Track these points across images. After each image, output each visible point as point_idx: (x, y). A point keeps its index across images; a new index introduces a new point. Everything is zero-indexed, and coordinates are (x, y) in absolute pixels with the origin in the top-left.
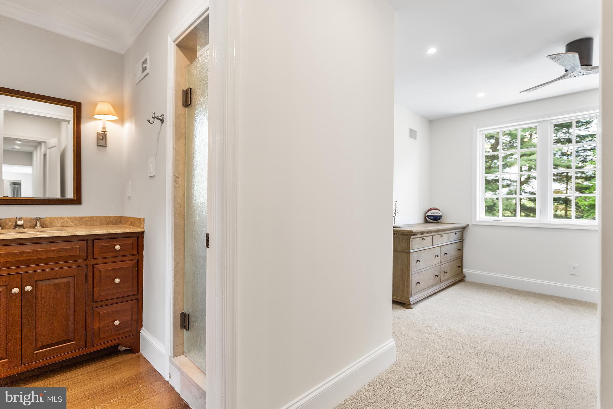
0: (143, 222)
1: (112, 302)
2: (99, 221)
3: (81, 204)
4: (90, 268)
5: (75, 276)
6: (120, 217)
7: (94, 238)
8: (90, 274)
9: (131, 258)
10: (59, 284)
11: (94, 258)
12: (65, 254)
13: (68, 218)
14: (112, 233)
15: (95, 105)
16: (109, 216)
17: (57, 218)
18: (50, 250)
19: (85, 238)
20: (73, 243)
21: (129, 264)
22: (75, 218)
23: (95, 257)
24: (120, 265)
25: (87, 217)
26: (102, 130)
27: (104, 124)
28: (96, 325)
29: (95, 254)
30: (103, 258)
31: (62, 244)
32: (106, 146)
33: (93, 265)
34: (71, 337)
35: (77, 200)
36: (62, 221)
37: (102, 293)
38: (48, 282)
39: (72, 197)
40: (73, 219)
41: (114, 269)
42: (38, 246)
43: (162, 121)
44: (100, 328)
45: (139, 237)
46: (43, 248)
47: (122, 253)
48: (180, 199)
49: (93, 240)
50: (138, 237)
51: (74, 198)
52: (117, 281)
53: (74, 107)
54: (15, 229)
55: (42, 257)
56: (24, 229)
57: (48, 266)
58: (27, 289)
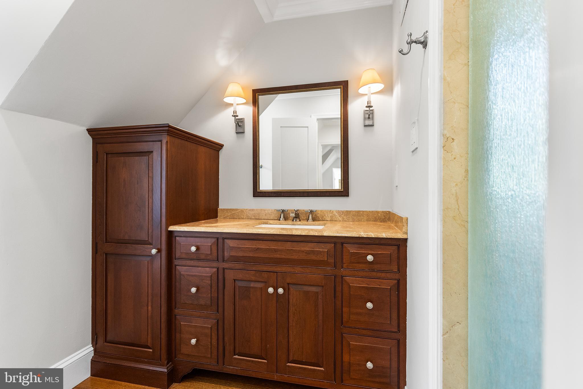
0: (405, 224)
1: (364, 332)
2: (366, 216)
3: (348, 196)
4: (339, 279)
5: (323, 286)
6: (389, 212)
7: (344, 241)
8: (339, 289)
9: (388, 275)
10: (308, 292)
11: (343, 268)
12: (313, 257)
13: (336, 212)
14: (363, 236)
16: (377, 211)
17: (327, 212)
18: (299, 251)
19: (334, 240)
20: (321, 245)
21: (387, 284)
22: (343, 212)
23: (345, 266)
24: (374, 284)
25: (354, 211)
26: (367, 105)
27: (369, 98)
28: (346, 358)
29: (344, 262)
30: (354, 270)
31: (310, 245)
32: (373, 125)
33: (342, 277)
35: (345, 192)
36: (331, 214)
37: (353, 317)
38: (299, 288)
40: (340, 213)
41: (367, 288)
42: (290, 244)
43: (424, 44)
44: (350, 362)
45: (400, 245)
46: (294, 248)
47: (376, 267)
48: (456, 185)
49: (342, 244)
50: (398, 246)
51: (342, 189)
52: (369, 305)
53: (341, 88)
54: (293, 220)
55: (293, 257)
56: (300, 220)
57: (298, 269)
58: (281, 291)
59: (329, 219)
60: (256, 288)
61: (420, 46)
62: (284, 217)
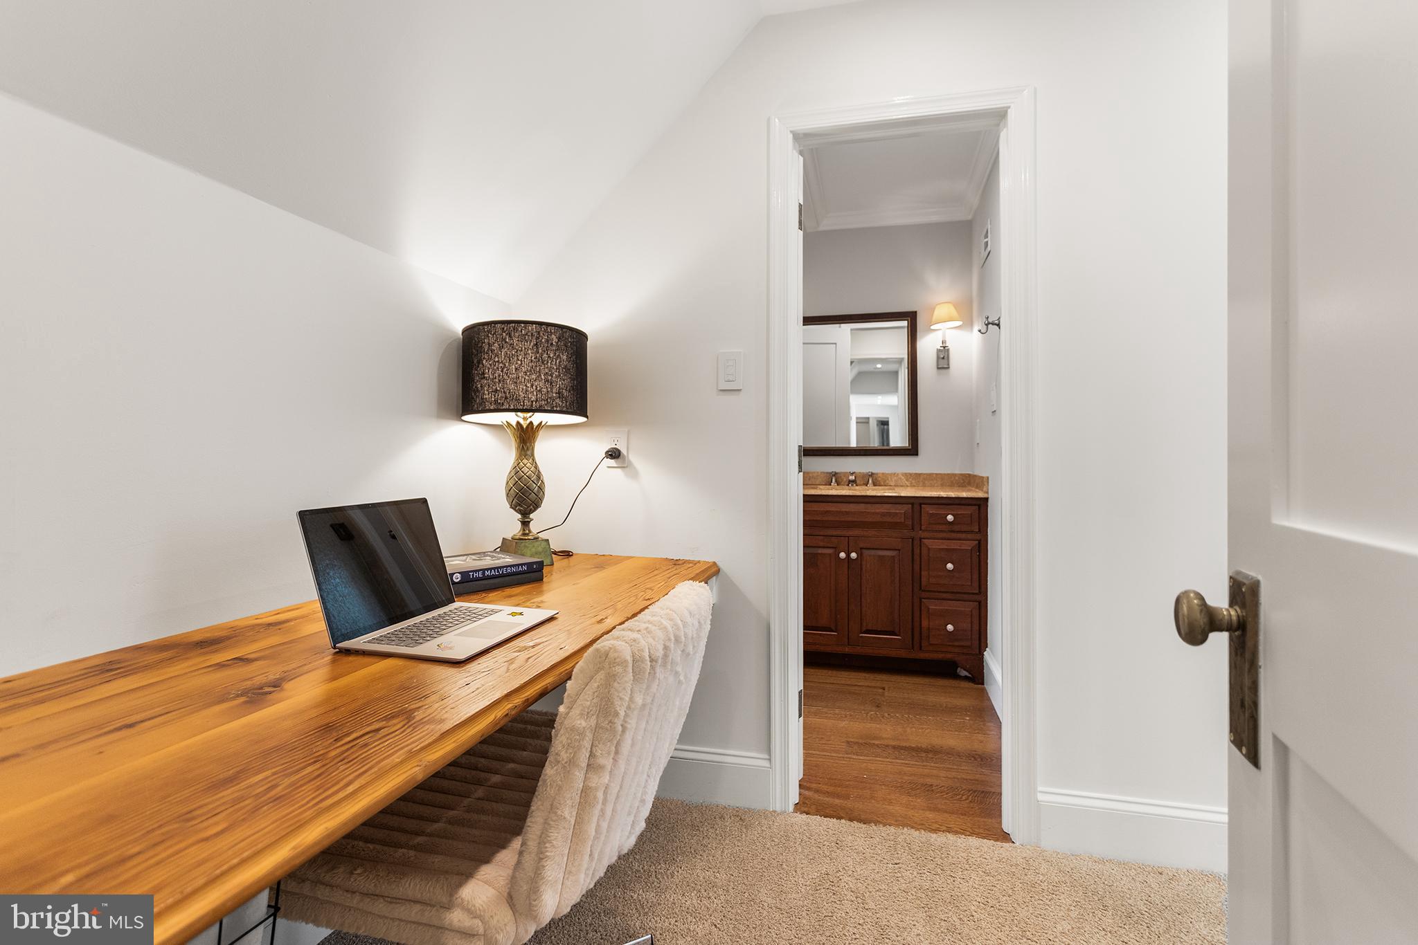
0: (986, 483)
1: (944, 595)
3: (917, 455)
4: (917, 542)
5: (900, 550)
6: (969, 475)
7: (921, 502)
8: (917, 551)
9: (969, 536)
10: (883, 556)
11: (921, 530)
12: (889, 519)
13: (903, 474)
14: (942, 496)
15: (933, 309)
16: (953, 474)
17: (891, 474)
19: (912, 501)
20: (898, 506)
21: (968, 545)
22: (911, 474)
23: (923, 528)
24: (954, 545)
25: (924, 474)
26: (942, 344)
27: (944, 336)
28: (925, 623)
29: (923, 523)
30: (933, 531)
31: (885, 506)
32: (948, 368)
33: (921, 539)
34: (897, 630)
35: (912, 450)
36: (896, 478)
37: (933, 580)
38: (873, 552)
39: (907, 445)
40: (909, 476)
41: (946, 549)
42: (862, 505)
44: (929, 628)
45: (981, 505)
46: (868, 509)
47: (956, 528)
49: (921, 504)
50: (979, 506)
51: (909, 447)
52: (950, 566)
53: (908, 320)
54: (848, 485)
55: (867, 520)
56: (857, 485)
57: (871, 532)
58: (854, 555)
59: (893, 484)
60: (824, 554)
61: (996, 327)
62: (836, 481)
